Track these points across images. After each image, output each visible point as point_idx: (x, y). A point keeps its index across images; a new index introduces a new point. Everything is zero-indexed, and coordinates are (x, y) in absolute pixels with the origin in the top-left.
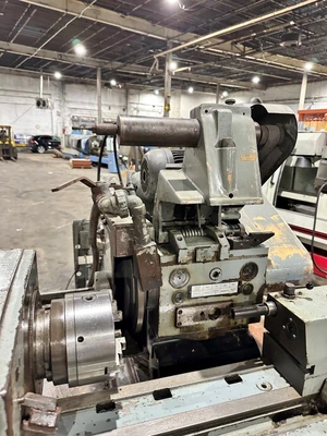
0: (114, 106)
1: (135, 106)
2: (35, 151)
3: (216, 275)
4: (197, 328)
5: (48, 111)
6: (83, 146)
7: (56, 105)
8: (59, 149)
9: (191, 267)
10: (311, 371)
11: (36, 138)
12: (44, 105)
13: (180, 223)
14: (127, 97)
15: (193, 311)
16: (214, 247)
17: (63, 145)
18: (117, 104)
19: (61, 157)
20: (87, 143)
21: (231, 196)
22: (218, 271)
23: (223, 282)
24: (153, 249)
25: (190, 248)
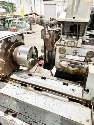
3: (76, 53)
4: (67, 68)
9: (66, 47)
15: (66, 63)
21: (74, 18)
22: (77, 51)
23: (79, 56)
24: (48, 37)
25: (67, 41)
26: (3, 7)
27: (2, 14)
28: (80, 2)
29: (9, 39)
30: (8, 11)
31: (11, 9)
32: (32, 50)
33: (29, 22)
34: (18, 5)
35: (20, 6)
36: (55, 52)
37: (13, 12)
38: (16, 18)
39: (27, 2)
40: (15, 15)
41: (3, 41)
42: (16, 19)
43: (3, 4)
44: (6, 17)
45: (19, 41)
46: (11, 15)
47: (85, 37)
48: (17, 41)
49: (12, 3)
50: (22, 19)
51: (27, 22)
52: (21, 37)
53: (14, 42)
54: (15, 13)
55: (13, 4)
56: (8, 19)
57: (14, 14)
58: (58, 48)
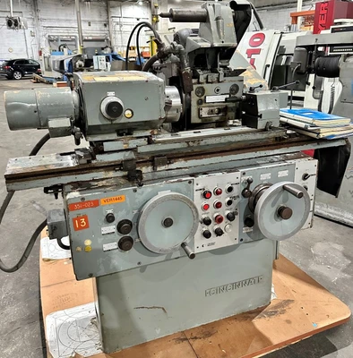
0: (94, 21)
1: (118, 20)
2: (11, 77)
3: (218, 90)
5: (21, 31)
6: (66, 68)
7: (29, 23)
8: (39, 73)
9: (205, 86)
11: (10, 63)
12: (16, 25)
14: (107, 11)
15: (208, 109)
16: (216, 75)
17: (42, 69)
18: (97, 19)
19: (42, 82)
20: (70, 64)
21: (223, 42)
22: (219, 88)
23: (221, 95)
24: (189, 70)
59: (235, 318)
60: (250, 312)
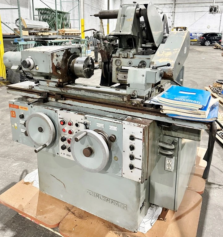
5: (217, 14)
8: (220, 43)
9: (122, 59)
10: (129, 85)
12: (215, 11)
13: (129, 47)
15: (122, 75)
19: (220, 49)
21: (120, 32)
22: (131, 62)
23: (133, 67)
24: (103, 48)
25: (121, 53)
26: (44, 20)
27: (43, 32)
28: (125, 20)
29: (69, 50)
30: (53, 26)
31: (59, 22)
32: (88, 61)
33: (93, 48)
34: (74, 15)
35: (76, 17)
36: (112, 64)
37: (62, 27)
38: (67, 40)
39: (92, 9)
40: (66, 33)
41: (65, 51)
42: (68, 42)
43: (45, 14)
44: (50, 37)
45: (77, 54)
46: (59, 34)
47: (139, 50)
48: (75, 53)
49: (62, 11)
50: (79, 40)
51: (90, 47)
52: (79, 51)
53: (73, 54)
54: (67, 30)
55: (64, 13)
56: (52, 41)
57: (64, 31)
58: (114, 60)
59: (104, 221)
60: (116, 227)
